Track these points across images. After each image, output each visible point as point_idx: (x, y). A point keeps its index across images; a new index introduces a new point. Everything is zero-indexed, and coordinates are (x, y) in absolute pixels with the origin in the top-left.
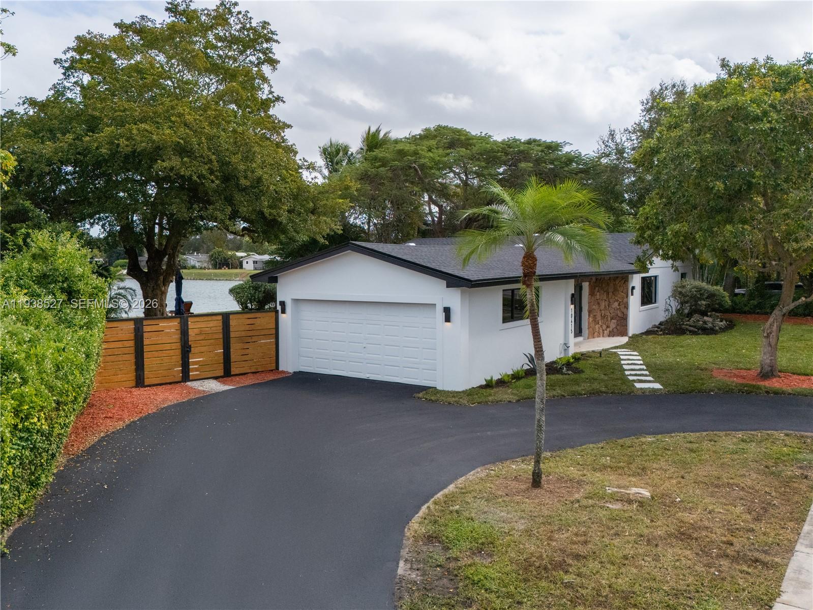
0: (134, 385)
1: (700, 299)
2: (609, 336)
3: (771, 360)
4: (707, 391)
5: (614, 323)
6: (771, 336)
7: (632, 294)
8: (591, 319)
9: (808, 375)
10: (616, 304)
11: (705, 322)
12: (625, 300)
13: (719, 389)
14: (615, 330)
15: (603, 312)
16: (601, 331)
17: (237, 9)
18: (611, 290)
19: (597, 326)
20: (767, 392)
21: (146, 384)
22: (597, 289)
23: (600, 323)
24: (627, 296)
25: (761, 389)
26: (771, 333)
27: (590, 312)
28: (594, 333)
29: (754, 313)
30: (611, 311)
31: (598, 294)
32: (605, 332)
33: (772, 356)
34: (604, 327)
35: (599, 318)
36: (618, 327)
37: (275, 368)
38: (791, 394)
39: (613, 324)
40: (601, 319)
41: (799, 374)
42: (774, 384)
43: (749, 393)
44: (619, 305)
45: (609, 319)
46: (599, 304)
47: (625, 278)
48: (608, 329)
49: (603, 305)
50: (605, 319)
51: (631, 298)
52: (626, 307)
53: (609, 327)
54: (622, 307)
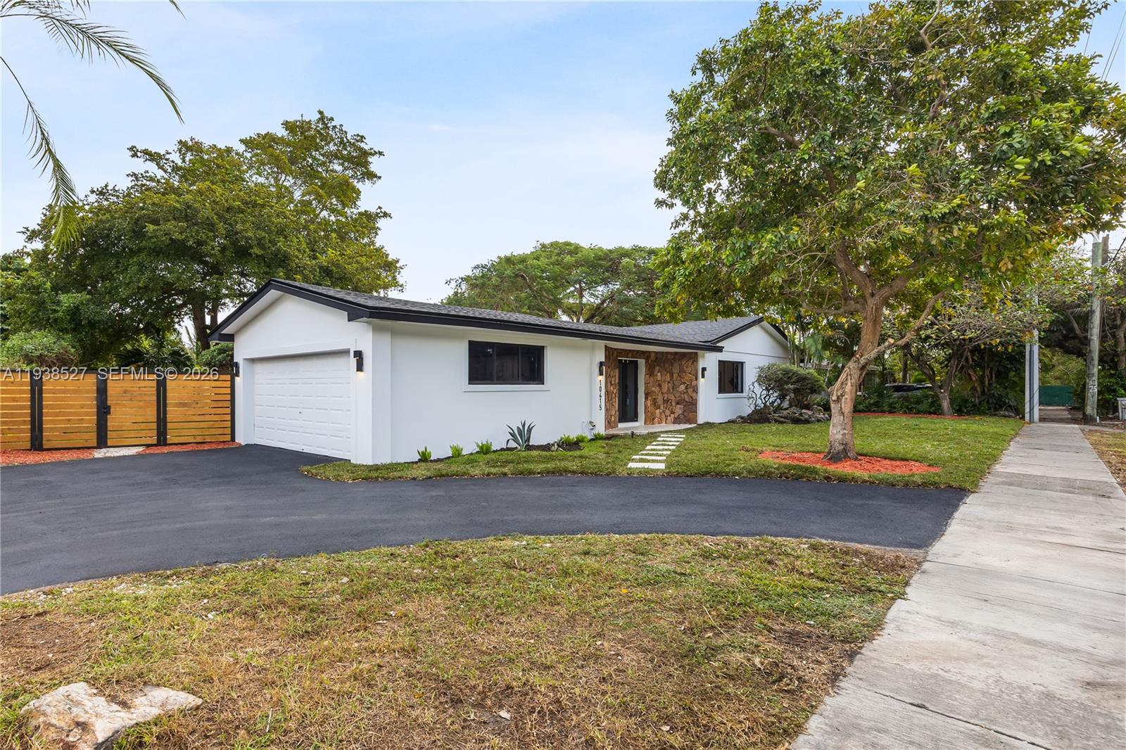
0: (29, 447)
1: (787, 383)
2: (674, 423)
3: (844, 434)
4: (731, 474)
5: (680, 408)
6: (843, 400)
7: (703, 377)
8: (649, 403)
9: (907, 460)
10: (682, 387)
11: (801, 414)
12: (694, 383)
13: (750, 472)
14: (681, 417)
15: (666, 395)
16: (663, 416)
17: (334, 123)
18: (676, 371)
19: (658, 411)
20: (828, 478)
21: (44, 447)
22: (657, 368)
23: (662, 408)
24: (696, 379)
25: (816, 473)
26: (842, 395)
27: (647, 395)
28: (654, 419)
29: (870, 411)
30: (677, 395)
31: (659, 374)
32: (669, 418)
33: (844, 429)
34: (668, 412)
35: (660, 401)
36: (685, 414)
37: (229, 439)
38: (867, 482)
39: (679, 410)
40: (664, 403)
41: (892, 459)
42: (844, 469)
43: (797, 478)
44: (686, 388)
45: (674, 404)
46: (660, 386)
47: (694, 358)
48: (672, 415)
49: (665, 387)
50: (669, 404)
51: (701, 381)
52: (696, 390)
53: (673, 413)
54: (690, 390)
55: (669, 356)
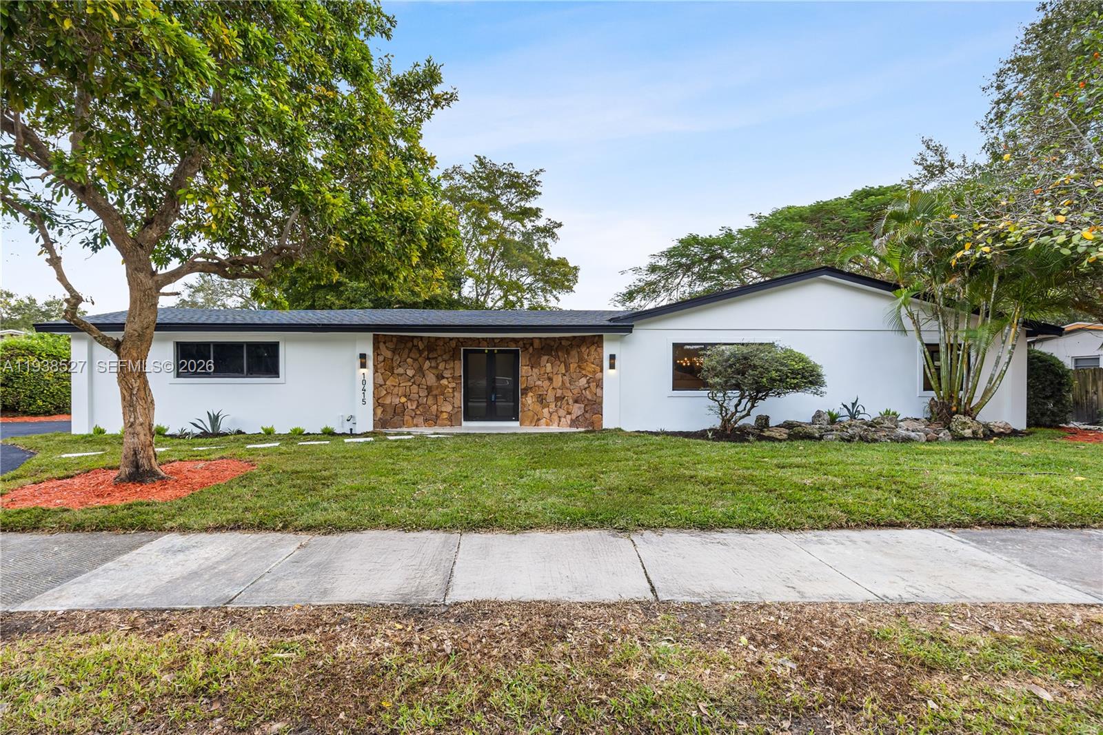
2: (569, 426)
5: (580, 408)
7: (612, 366)
8: (530, 399)
10: (583, 381)
12: (598, 375)
14: (581, 419)
15: (559, 391)
16: (554, 417)
18: (573, 360)
19: (546, 410)
22: (546, 357)
23: (553, 406)
24: (602, 371)
28: (539, 420)
30: (576, 391)
31: (549, 364)
32: (563, 419)
34: (562, 412)
35: (550, 397)
36: (587, 416)
39: (577, 410)
44: (588, 382)
45: (571, 402)
46: (550, 379)
47: (598, 342)
48: (569, 417)
49: (558, 381)
50: (564, 401)
51: (608, 373)
52: (599, 384)
53: (569, 413)
54: (593, 385)
55: (564, 343)
